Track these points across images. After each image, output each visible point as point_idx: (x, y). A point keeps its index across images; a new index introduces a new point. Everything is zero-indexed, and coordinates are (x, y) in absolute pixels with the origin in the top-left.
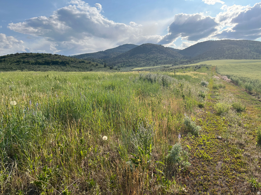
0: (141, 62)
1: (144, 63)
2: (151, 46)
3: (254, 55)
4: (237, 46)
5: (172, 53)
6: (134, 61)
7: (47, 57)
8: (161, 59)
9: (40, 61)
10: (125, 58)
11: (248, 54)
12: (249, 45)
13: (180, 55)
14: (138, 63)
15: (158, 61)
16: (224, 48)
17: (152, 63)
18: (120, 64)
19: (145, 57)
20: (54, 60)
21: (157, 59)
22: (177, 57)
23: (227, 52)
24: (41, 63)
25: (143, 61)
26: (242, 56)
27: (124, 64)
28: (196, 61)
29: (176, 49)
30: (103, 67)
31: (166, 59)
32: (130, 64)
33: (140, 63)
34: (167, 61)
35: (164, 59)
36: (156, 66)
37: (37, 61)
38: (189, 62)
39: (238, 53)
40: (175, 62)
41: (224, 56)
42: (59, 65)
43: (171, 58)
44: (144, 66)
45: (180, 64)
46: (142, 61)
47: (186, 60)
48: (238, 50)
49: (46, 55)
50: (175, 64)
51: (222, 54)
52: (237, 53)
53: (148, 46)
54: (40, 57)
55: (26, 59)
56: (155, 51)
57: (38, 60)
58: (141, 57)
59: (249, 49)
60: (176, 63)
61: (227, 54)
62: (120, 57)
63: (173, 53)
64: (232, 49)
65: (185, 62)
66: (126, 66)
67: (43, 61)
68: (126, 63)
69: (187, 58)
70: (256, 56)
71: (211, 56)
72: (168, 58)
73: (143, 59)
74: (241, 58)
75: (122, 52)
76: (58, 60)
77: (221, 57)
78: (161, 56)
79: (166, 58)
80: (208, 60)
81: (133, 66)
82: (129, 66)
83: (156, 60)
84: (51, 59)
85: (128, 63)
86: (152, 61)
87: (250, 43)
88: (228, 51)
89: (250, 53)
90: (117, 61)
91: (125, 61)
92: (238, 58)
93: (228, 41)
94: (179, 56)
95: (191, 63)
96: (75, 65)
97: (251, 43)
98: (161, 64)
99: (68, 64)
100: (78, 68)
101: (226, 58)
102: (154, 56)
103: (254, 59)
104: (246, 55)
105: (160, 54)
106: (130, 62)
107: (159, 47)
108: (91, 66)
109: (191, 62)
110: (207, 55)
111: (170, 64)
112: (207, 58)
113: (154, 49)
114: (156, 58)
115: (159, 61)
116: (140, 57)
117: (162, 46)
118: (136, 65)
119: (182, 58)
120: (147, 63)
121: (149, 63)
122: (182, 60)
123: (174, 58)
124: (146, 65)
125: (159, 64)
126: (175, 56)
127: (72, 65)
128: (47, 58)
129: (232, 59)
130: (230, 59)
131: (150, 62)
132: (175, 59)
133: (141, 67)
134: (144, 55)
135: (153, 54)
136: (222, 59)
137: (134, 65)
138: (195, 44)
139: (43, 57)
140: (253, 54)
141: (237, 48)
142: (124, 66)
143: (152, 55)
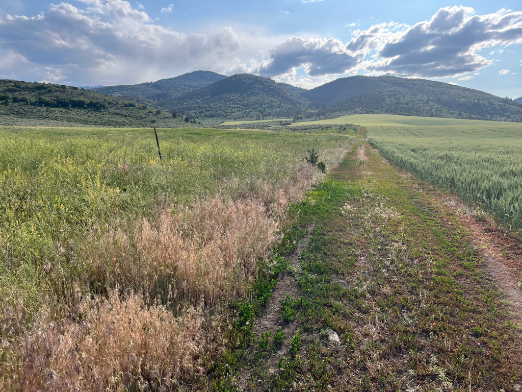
0: (234, 111)
1: (239, 113)
2: (251, 79)
3: (433, 108)
4: (406, 89)
5: (291, 96)
6: (219, 107)
7: (58, 91)
8: (271, 107)
9: (47, 98)
10: (201, 101)
11: (424, 106)
12: (426, 90)
13: (305, 100)
14: (228, 113)
15: (265, 110)
16: (384, 92)
17: (253, 113)
18: (192, 111)
19: (241, 101)
20: (74, 99)
21: (264, 106)
22: (299, 104)
23: (388, 101)
24: (51, 103)
25: (238, 107)
26: (413, 109)
27: (200, 112)
28: (334, 113)
29: (296, 87)
30: (171, 118)
31: (279, 107)
32: (213, 113)
33: (232, 112)
34: (281, 111)
35: (276, 106)
36: (263, 119)
37: (40, 99)
38: (323, 115)
39: (407, 104)
40: (297, 114)
41: (383, 108)
42: (85, 108)
43: (289, 106)
44: (240, 118)
45: (306, 118)
46: (234, 108)
47: (316, 112)
48: (406, 97)
49: (55, 87)
50: (298, 118)
51: (379, 104)
52: (405, 104)
53: (245, 79)
54: (45, 91)
55: (17, 93)
56: (259, 89)
57: (43, 97)
58: (233, 100)
59: (426, 98)
60: (299, 116)
61: (388, 105)
62: (190, 96)
63: (293, 95)
64: (397, 96)
65: (315, 114)
66: (205, 116)
67: (53, 100)
68: (204, 110)
69: (317, 107)
70: (436, 110)
71: (360, 107)
72: (283, 104)
73: (237, 104)
74: (410, 112)
75: (190, 86)
76: (82, 98)
77: (377, 109)
78: (270, 100)
79: (280, 104)
80: (355, 113)
81: (218, 116)
82: (212, 116)
83: (262, 107)
84: (67, 95)
85: (209, 111)
86: (255, 109)
87: (429, 86)
88: (390, 98)
89: (427, 104)
90: (186, 104)
91: (202, 106)
92: (405, 113)
93: (392, 79)
94: (302, 101)
95: (326, 118)
96: (118, 111)
97: (431, 86)
98: (271, 117)
99: (104, 107)
100: (125, 116)
101: (386, 112)
102: (257, 100)
103: (432, 116)
104: (419, 108)
105: (268, 95)
106: (212, 108)
107: (267, 82)
108: (149, 114)
109: (325, 115)
110: (353, 103)
111: (288, 116)
112: (353, 109)
113: (257, 86)
114: (262, 105)
115: (267, 110)
116: (231, 101)
117: (272, 80)
118: (225, 116)
119: (308, 107)
120: (245, 112)
121: (249, 113)
122: (308, 111)
123: (293, 105)
124: (243, 117)
125: (267, 116)
126: (296, 103)
127: (111, 110)
128: (58, 93)
129: (394, 113)
130: (392, 114)
131: (251, 111)
132: (297, 107)
133: (235, 120)
134: (239, 96)
135: (255, 96)
136: (379, 113)
137: (221, 116)
138: (333, 81)
139: (50, 91)
140: (432, 106)
141: (405, 93)
142: (200, 116)
143: (254, 98)
